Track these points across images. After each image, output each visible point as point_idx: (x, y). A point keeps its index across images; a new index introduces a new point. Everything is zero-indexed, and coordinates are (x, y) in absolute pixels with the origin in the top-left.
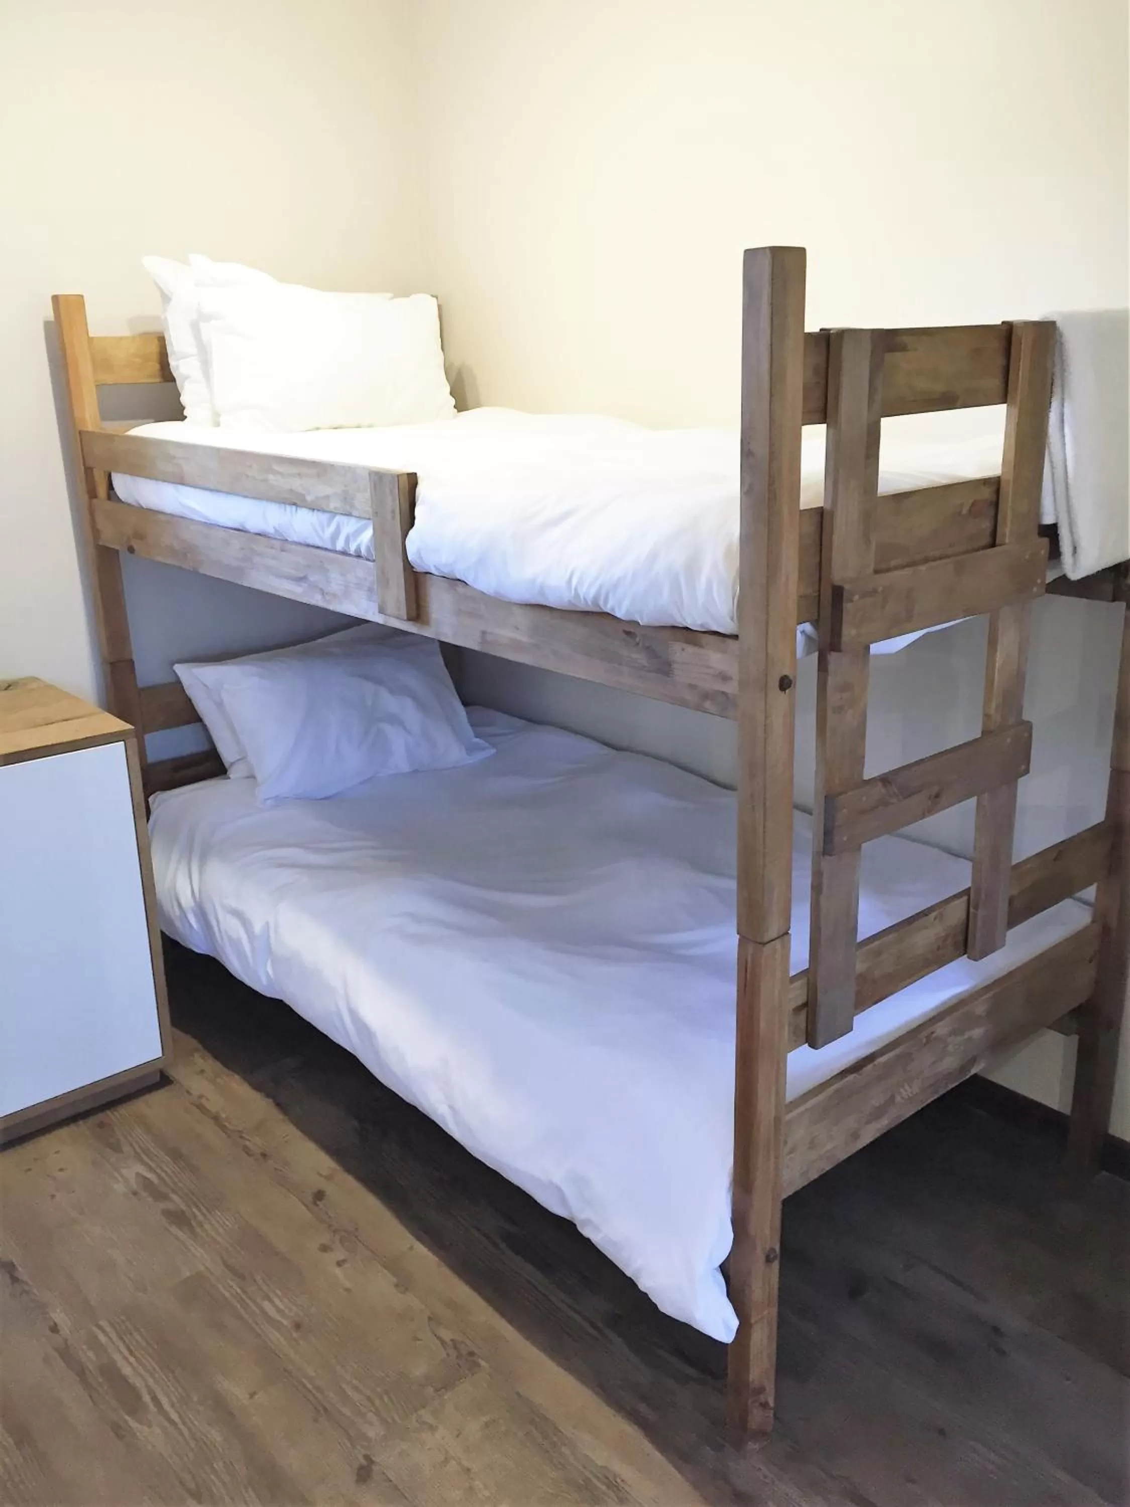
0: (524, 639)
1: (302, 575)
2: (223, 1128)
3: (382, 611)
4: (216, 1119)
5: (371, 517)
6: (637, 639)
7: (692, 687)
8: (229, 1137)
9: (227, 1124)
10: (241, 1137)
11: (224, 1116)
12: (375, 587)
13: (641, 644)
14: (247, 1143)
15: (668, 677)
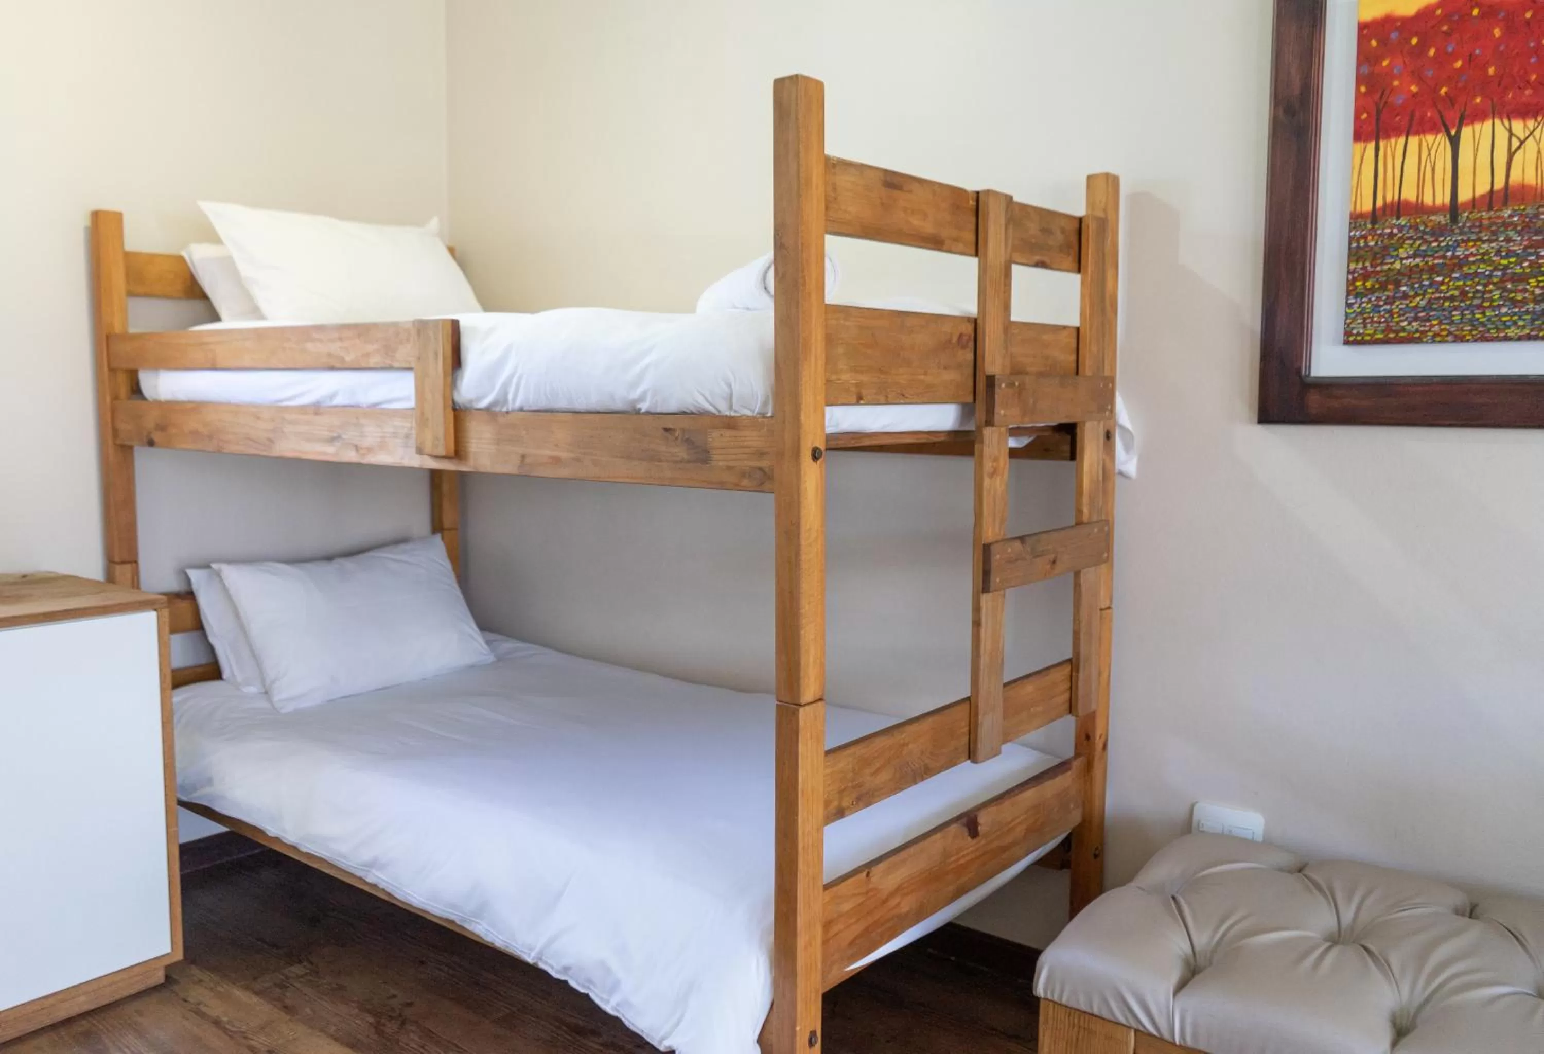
0: (564, 455)
1: (335, 435)
2: (225, 1031)
3: (420, 451)
4: (217, 1023)
5: (413, 365)
6: (677, 435)
7: (729, 468)
8: (231, 1037)
9: (228, 1026)
10: (246, 1038)
11: (225, 1019)
12: (414, 432)
13: (680, 438)
14: (253, 1043)
15: (707, 463)
